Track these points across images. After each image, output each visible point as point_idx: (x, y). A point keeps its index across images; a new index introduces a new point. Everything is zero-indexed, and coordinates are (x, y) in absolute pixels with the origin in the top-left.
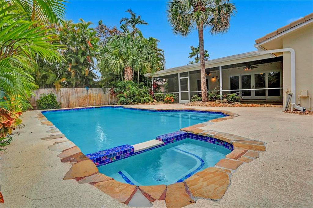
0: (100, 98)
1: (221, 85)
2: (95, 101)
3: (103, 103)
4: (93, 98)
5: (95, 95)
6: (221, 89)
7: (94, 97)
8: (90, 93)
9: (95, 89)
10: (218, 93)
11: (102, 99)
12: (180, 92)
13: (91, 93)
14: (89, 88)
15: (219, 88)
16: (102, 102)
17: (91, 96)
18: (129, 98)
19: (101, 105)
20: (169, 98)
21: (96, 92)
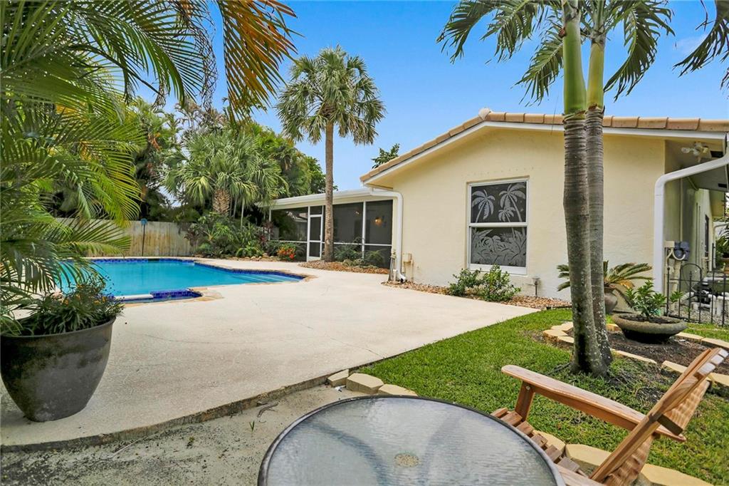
0: (169, 242)
1: (364, 236)
2: (157, 247)
3: (175, 252)
4: (155, 241)
5: (160, 236)
6: (363, 242)
7: (157, 239)
8: (148, 231)
9: (160, 224)
10: (359, 248)
11: (173, 244)
12: (309, 241)
13: (150, 231)
14: (148, 223)
15: (361, 239)
16: (173, 249)
17: (150, 237)
18: (218, 245)
19: (169, 256)
20: (285, 250)
21: (162, 231)
